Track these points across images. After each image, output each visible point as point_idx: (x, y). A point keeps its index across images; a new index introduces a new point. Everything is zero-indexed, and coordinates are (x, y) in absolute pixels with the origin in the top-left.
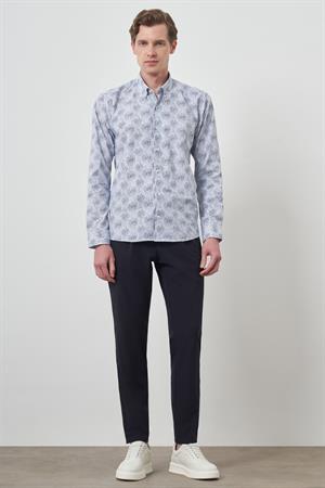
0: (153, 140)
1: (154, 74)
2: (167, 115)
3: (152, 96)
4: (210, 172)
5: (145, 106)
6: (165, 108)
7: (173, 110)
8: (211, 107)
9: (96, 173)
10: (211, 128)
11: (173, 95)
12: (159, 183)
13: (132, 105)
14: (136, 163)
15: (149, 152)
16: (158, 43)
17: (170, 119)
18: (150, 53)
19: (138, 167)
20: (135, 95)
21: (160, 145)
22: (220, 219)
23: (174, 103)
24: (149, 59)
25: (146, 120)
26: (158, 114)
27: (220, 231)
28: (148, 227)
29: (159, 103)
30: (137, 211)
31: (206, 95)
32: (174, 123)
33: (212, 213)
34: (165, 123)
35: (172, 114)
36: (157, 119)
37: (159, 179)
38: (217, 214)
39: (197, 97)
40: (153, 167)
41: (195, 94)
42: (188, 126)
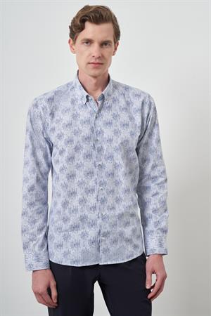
0: (95, 153)
1: (95, 77)
2: (109, 124)
3: (92, 103)
4: (154, 178)
5: (84, 114)
6: (107, 115)
9: (32, 189)
10: (155, 131)
12: (103, 201)
13: (70, 114)
14: (78, 179)
16: (104, 44)
17: (112, 129)
18: (96, 54)
19: (80, 184)
21: (103, 158)
22: (165, 231)
23: (116, 108)
24: (93, 61)
25: (86, 131)
26: (100, 123)
28: (92, 249)
29: (100, 110)
30: (80, 232)
31: (149, 96)
32: (116, 132)
33: (157, 224)
34: (108, 133)
35: (114, 121)
36: (99, 129)
37: (103, 197)
38: (162, 226)
39: (141, 100)
40: (96, 183)
41: (138, 96)
42: (132, 134)
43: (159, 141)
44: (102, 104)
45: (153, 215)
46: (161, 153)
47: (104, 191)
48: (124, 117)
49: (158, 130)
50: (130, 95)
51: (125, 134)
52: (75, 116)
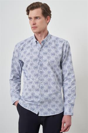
0: (39, 66)
2: (46, 53)
6: (45, 50)
7: (49, 50)
8: (69, 48)
11: (50, 43)
12: (42, 88)
13: (30, 49)
15: (37, 72)
17: (47, 56)
18: (33, 23)
20: (31, 44)
23: (50, 47)
25: (35, 56)
26: (42, 53)
27: (72, 112)
32: (49, 58)
33: (69, 101)
34: (45, 57)
35: (48, 53)
36: (41, 56)
37: (42, 86)
38: (72, 102)
39: (63, 43)
40: (39, 79)
41: (61, 42)
42: (56, 58)
43: (71, 62)
44: (43, 45)
45: (68, 97)
46: (73, 68)
47: (43, 83)
48: (53, 51)
49: (71, 57)
50: (58, 41)
51: (53, 58)
52: (32, 50)
